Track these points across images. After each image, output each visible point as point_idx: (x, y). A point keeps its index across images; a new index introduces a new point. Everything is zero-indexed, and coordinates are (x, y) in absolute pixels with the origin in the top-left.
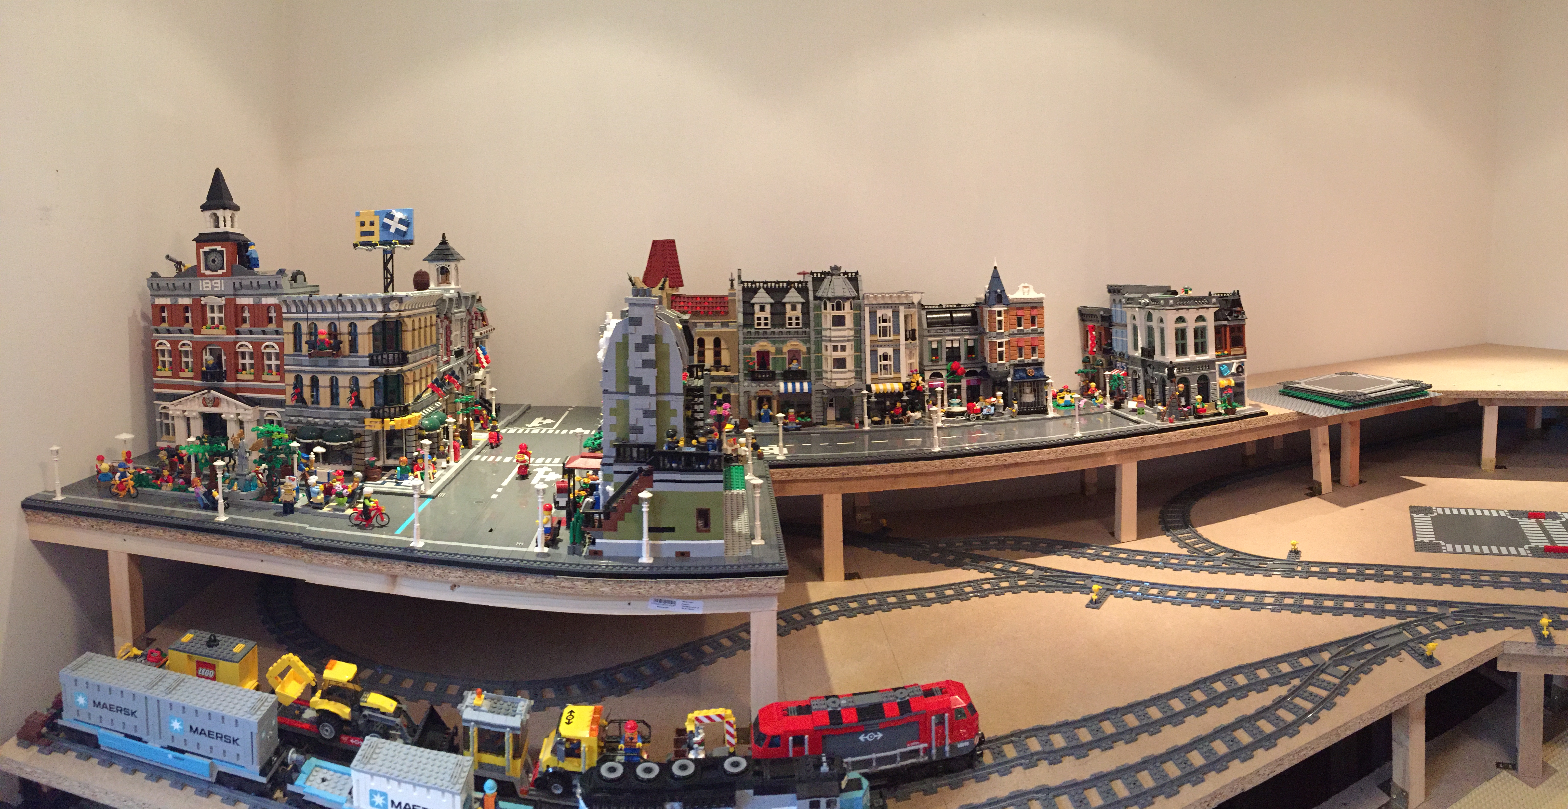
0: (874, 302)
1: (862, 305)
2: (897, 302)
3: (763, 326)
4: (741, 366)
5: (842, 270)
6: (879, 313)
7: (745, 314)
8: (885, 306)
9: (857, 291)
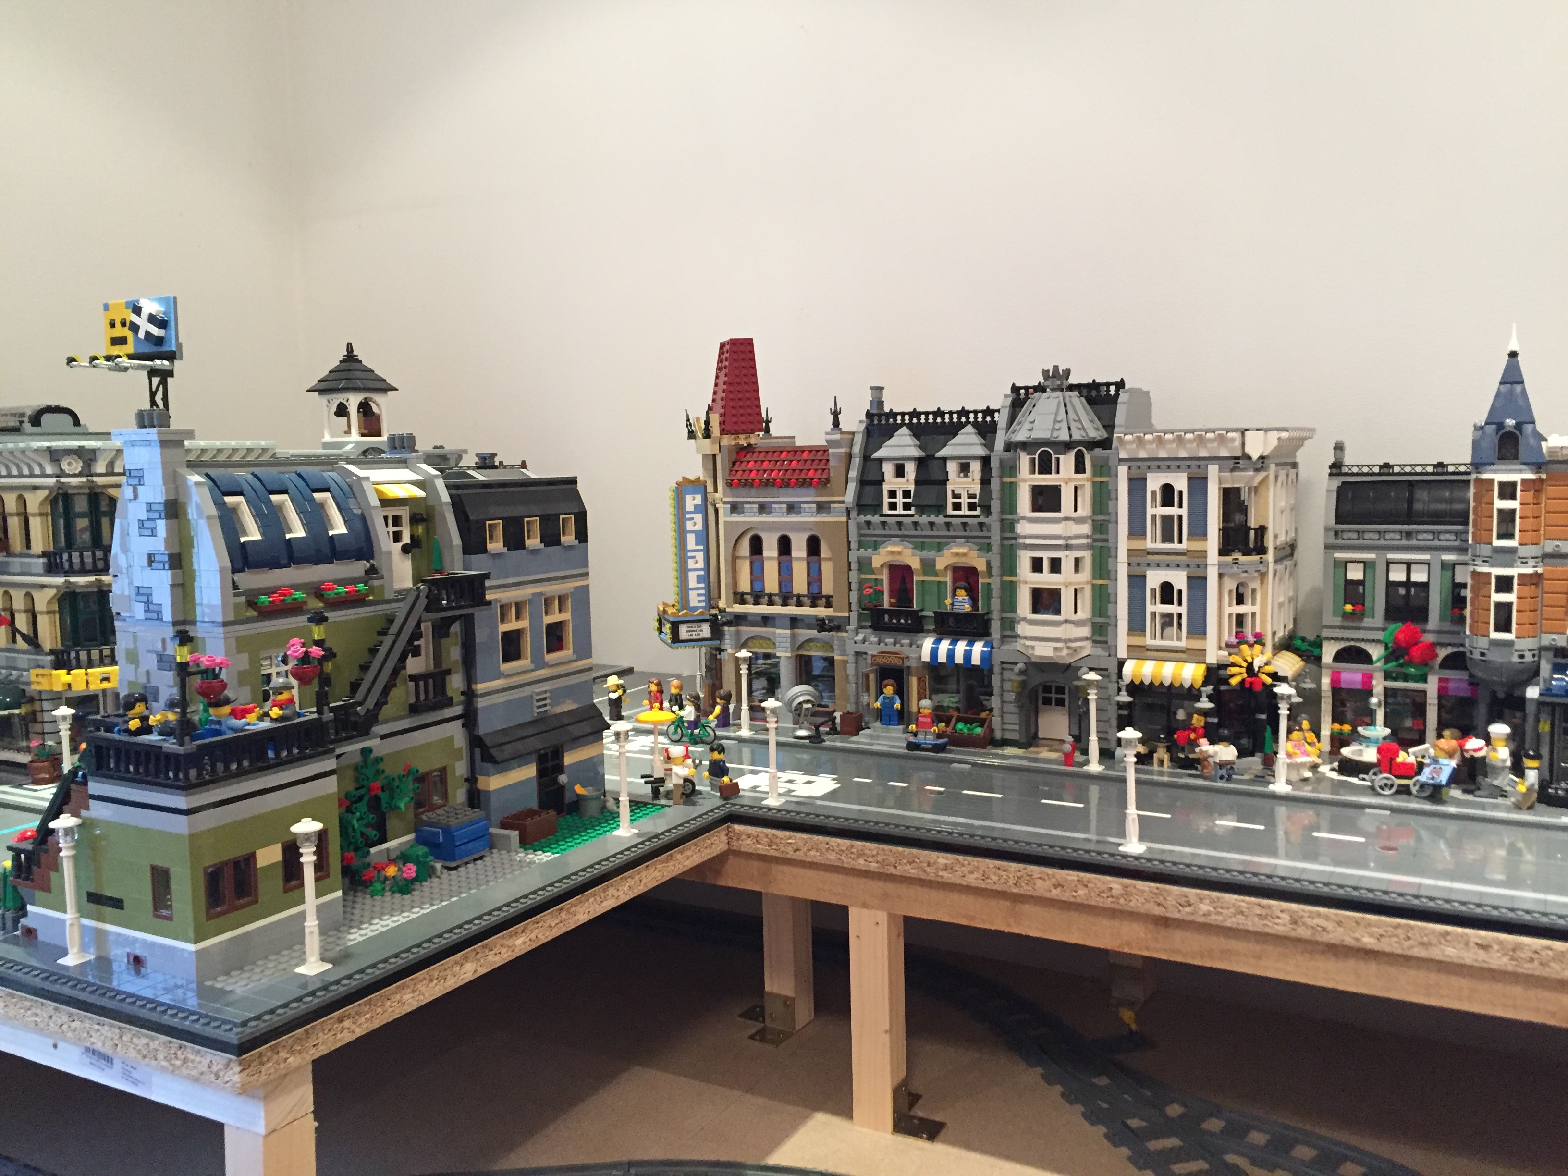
0: (1143, 454)
1: (1112, 462)
2: (1203, 454)
3: (900, 511)
4: (854, 597)
5: (1073, 380)
6: (1154, 483)
7: (863, 483)
8: (1171, 464)
9: (1109, 427)
